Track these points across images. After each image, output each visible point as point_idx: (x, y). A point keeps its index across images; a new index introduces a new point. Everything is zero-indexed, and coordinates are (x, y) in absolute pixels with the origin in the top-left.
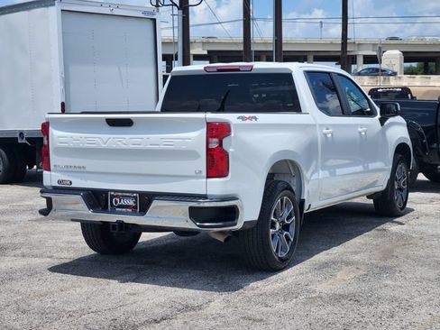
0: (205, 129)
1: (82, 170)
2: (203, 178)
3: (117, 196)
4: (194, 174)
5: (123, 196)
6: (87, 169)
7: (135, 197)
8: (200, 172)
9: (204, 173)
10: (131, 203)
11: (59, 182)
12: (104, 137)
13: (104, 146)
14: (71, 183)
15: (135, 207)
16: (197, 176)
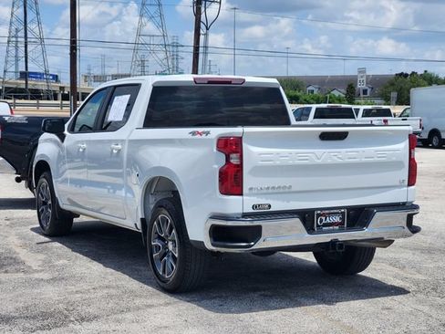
0: (408, 140)
1: (287, 190)
5: (329, 214)
6: (293, 189)
7: (343, 213)
8: (403, 181)
9: (406, 183)
10: (337, 219)
11: (254, 207)
12: (319, 151)
13: (319, 161)
14: (270, 206)
15: (342, 224)
16: (401, 185)
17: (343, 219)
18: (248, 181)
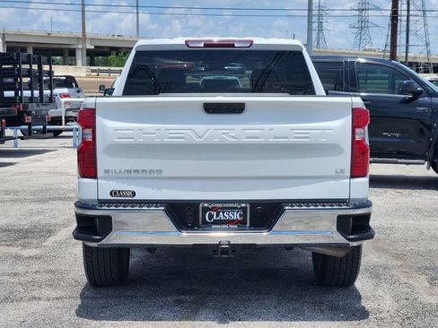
0: (351, 116)
1: (156, 175)
2: (345, 178)
3: (213, 209)
4: (334, 174)
5: (223, 208)
6: (164, 175)
7: (244, 209)
8: (342, 171)
9: (348, 173)
10: (236, 216)
11: (113, 193)
12: (200, 128)
13: (198, 140)
14: (134, 194)
15: (243, 222)
16: (338, 176)
17: (244, 215)
18: (103, 162)
